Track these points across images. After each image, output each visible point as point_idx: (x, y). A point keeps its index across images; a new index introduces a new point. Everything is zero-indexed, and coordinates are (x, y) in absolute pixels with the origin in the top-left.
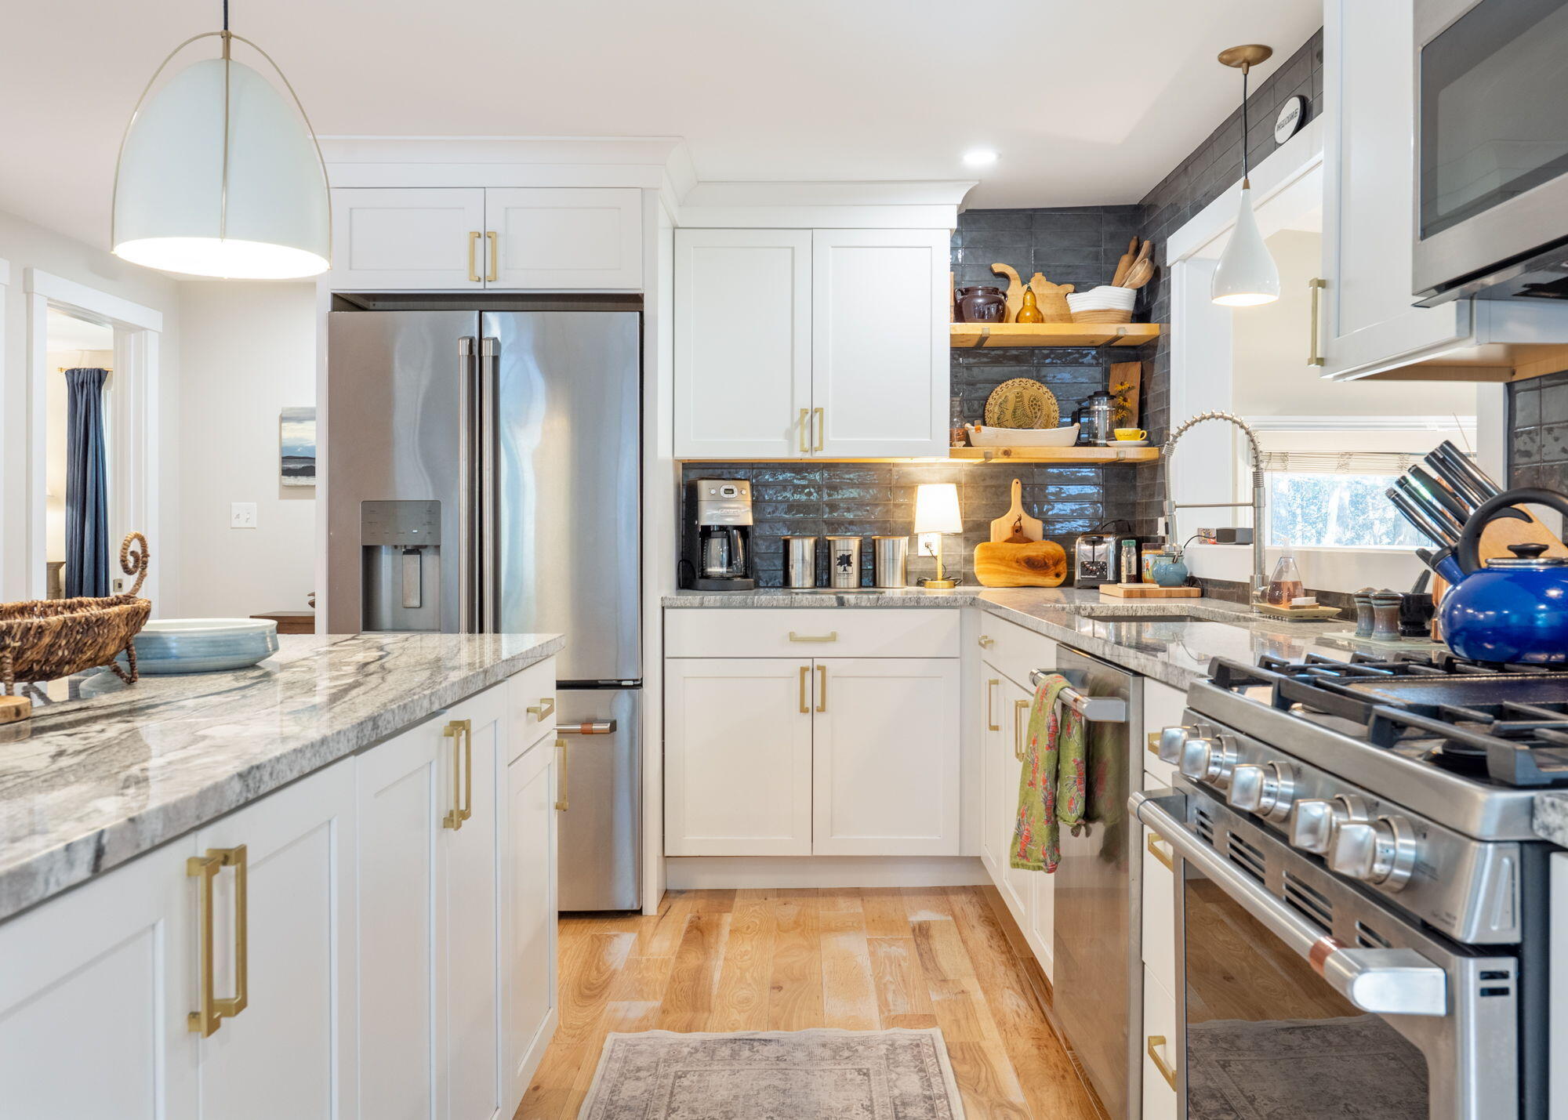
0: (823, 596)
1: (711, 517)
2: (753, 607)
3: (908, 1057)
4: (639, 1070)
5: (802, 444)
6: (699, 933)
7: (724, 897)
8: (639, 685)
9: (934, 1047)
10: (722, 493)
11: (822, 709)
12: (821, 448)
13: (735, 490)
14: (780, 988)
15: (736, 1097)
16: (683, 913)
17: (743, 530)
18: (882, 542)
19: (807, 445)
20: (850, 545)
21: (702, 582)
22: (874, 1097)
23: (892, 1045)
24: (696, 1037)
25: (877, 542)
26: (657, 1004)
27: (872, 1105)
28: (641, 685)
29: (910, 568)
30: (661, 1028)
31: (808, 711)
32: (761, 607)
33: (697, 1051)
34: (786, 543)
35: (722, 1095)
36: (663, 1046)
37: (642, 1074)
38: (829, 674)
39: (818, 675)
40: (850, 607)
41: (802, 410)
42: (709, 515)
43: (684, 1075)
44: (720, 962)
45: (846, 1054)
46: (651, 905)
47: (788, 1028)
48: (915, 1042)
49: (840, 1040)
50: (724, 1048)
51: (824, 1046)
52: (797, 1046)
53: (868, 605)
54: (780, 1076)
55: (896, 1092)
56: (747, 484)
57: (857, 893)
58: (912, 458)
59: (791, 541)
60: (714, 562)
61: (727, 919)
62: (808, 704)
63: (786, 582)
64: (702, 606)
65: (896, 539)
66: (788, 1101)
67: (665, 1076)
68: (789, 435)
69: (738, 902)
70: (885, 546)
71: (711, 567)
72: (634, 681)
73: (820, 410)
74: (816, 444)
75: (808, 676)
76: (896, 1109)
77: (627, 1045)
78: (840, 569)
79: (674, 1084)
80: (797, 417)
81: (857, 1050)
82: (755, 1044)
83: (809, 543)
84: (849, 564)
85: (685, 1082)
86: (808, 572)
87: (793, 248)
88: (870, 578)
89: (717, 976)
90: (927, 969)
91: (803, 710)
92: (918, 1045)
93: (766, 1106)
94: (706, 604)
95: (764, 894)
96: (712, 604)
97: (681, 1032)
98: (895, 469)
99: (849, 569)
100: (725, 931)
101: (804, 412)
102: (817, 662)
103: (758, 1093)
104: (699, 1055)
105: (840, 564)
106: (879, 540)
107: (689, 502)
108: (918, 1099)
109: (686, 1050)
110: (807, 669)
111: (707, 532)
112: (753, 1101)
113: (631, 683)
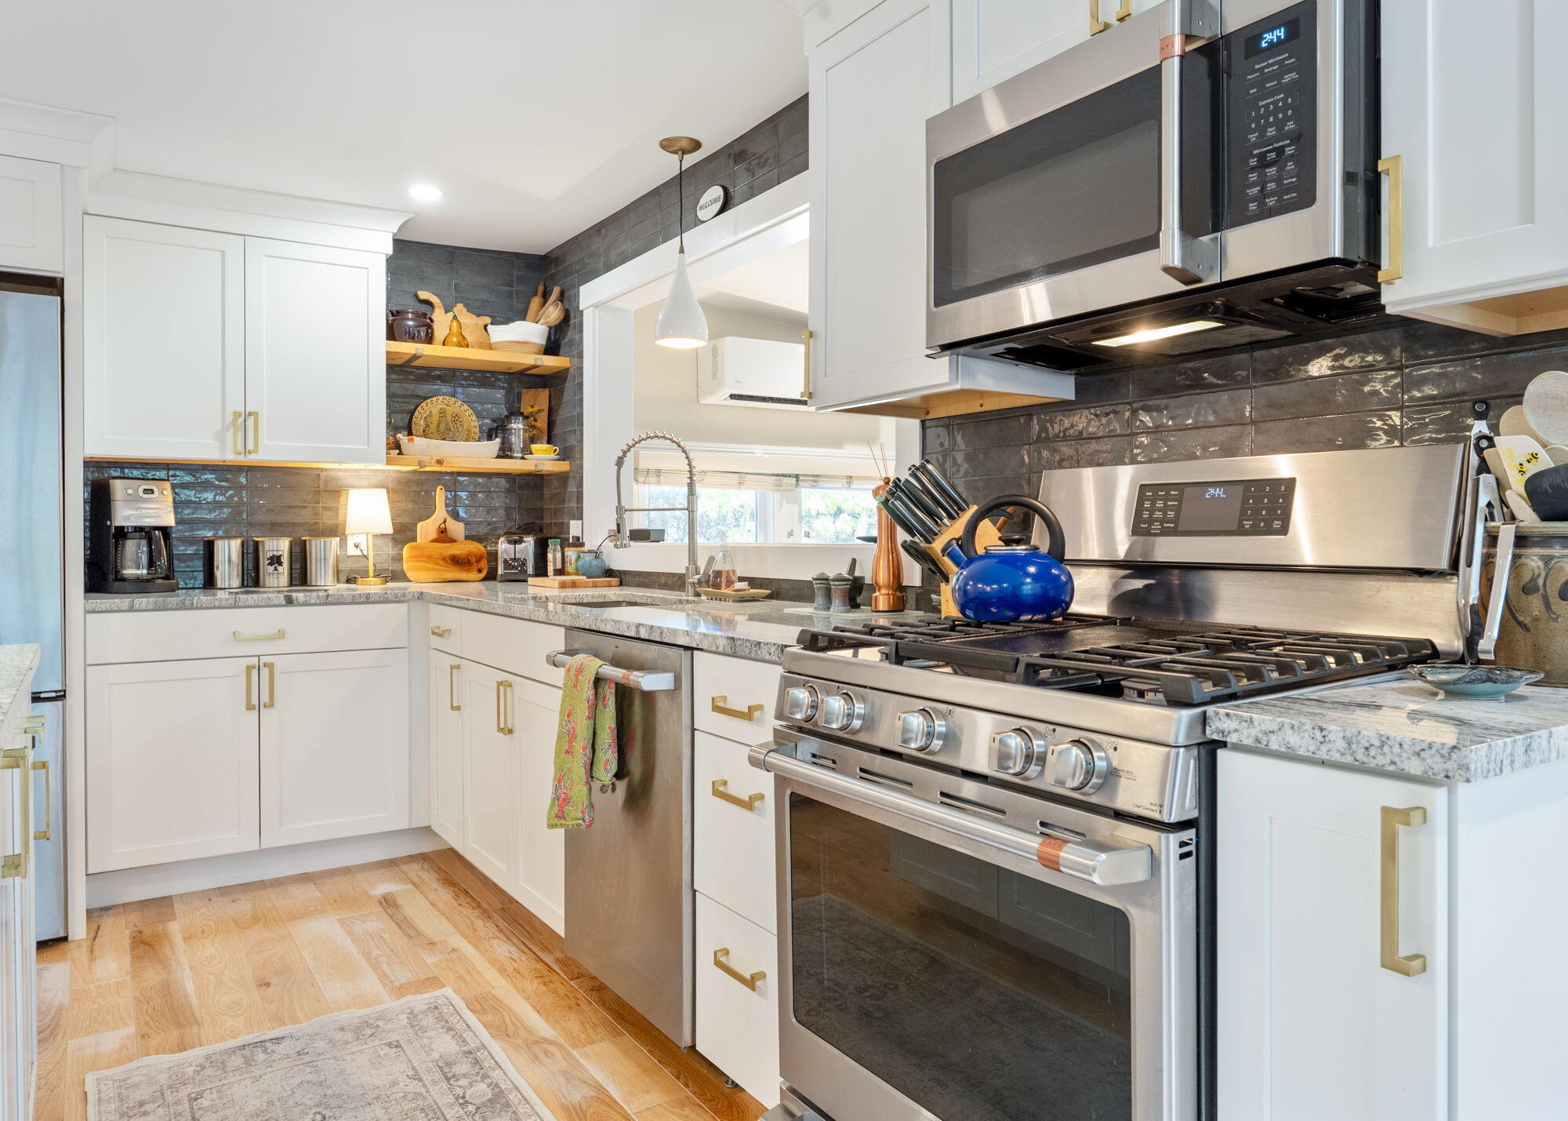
0: (270, 595)
1: (128, 518)
2: (192, 608)
3: (432, 1020)
4: (141, 1104)
5: (235, 447)
6: (146, 946)
7: (163, 905)
8: (60, 696)
9: (452, 1005)
10: (141, 493)
11: (271, 705)
12: (256, 450)
13: (155, 490)
14: (268, 985)
15: (270, 1103)
16: (118, 931)
17: (165, 531)
18: (313, 542)
19: (240, 448)
20: (282, 546)
21: (117, 584)
22: (416, 1065)
23: (411, 1013)
24: (195, 1054)
25: (307, 542)
26: (131, 1030)
27: (417, 1073)
28: (64, 696)
29: (341, 567)
30: (148, 1054)
31: (255, 709)
32: (201, 608)
33: (203, 1068)
34: (209, 546)
35: (253, 1105)
36: (160, 1073)
37: (148, 1108)
38: (277, 670)
39: (265, 672)
40: (299, 605)
41: (235, 413)
42: (124, 515)
43: (200, 1096)
44: (187, 972)
45: (369, 1032)
46: (79, 929)
47: (294, 1020)
48: (432, 1006)
49: (357, 1020)
50: (233, 1057)
51: (342, 1029)
52: (313, 1036)
53: (318, 602)
54: (309, 1070)
55: (436, 1055)
56: (168, 485)
57: (305, 878)
58: (340, 463)
59: (216, 542)
60: (129, 564)
61: (175, 928)
62: (255, 701)
63: (210, 582)
64: (131, 609)
65: (328, 540)
66: (329, 1092)
67: (178, 1103)
68: (220, 437)
69: (179, 908)
70: (315, 546)
71: (125, 569)
72: (56, 692)
73: (255, 414)
74: (250, 446)
75: (255, 673)
76: (442, 1071)
77: (114, 1081)
78: (271, 569)
79: (192, 1108)
80: (229, 418)
81: (379, 1026)
82: (267, 1044)
83: (235, 544)
84: (280, 564)
85: (205, 1102)
86: (235, 573)
87: (223, 252)
88: (301, 576)
89: (190, 987)
90: (410, 937)
91: (250, 707)
92: (436, 1007)
93: (309, 1103)
94: (137, 607)
95: (207, 895)
96: (143, 606)
97: (174, 1052)
98: (323, 474)
99: (280, 569)
100: (178, 939)
101: (237, 415)
102: (263, 660)
103: (293, 1093)
104: (209, 1071)
105: (271, 564)
106: (310, 540)
107: (99, 500)
108: (459, 1056)
109: (190, 1071)
110: (254, 667)
111: (122, 533)
112: (291, 1102)
113: (54, 695)
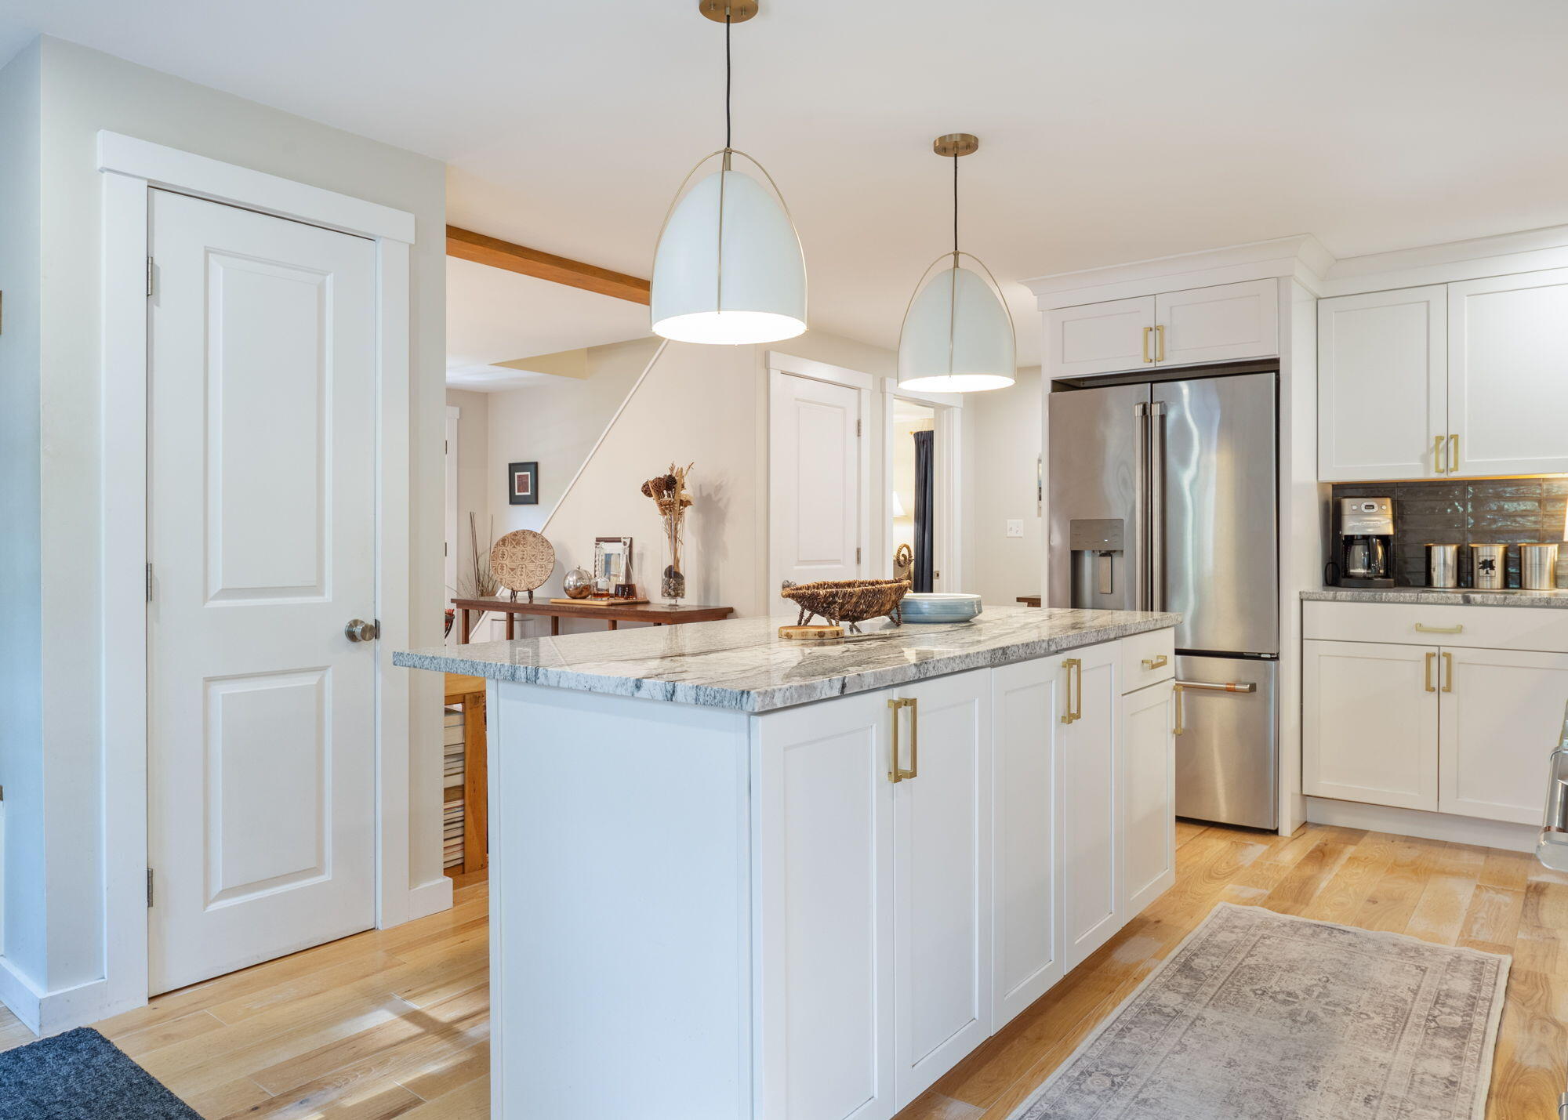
0: (1449, 595)
1: (1353, 528)
2: (1381, 602)
3: (1470, 967)
4: (1235, 927)
5: (1437, 466)
7: (1355, 835)
8: (1275, 658)
9: (1498, 968)
10: (1363, 508)
11: (1448, 689)
12: (1456, 468)
13: (1376, 505)
14: (1375, 902)
15: (1305, 959)
16: (1313, 839)
17: (1384, 540)
18: (1528, 549)
19: (1442, 466)
20: (1497, 552)
21: (1344, 581)
23: (1459, 957)
24: (1288, 917)
25: (1523, 549)
26: (1267, 892)
27: (1419, 990)
28: (1277, 658)
29: (1560, 572)
30: (1263, 906)
31: (1434, 691)
32: (1389, 602)
33: (1285, 925)
34: (1429, 550)
35: (1295, 955)
36: (1259, 917)
37: (1236, 930)
38: (1454, 661)
39: (1444, 661)
40: (1476, 604)
41: (1437, 437)
42: (1352, 526)
43: (1269, 938)
44: (1331, 877)
45: (1413, 954)
46: (1286, 828)
47: (1368, 926)
48: (1481, 960)
49: (1412, 943)
50: (1308, 928)
51: (1395, 944)
52: (1370, 940)
53: (1495, 603)
54: (1347, 955)
55: (1447, 987)
56: (1388, 501)
57: (1487, 851)
58: (1563, 473)
59: (1433, 548)
60: (1358, 565)
61: (1350, 850)
62: (1435, 684)
63: (1428, 582)
64: (1334, 600)
65: (1544, 547)
67: (1254, 935)
68: (1425, 459)
69: (1366, 839)
70: (1532, 553)
71: (1354, 568)
72: (1271, 654)
73: (1456, 437)
74: (1452, 465)
75: (1434, 662)
77: (1232, 911)
78: (1482, 572)
79: (1258, 942)
80: (1433, 443)
81: (1423, 954)
82: (1335, 931)
83: (1451, 550)
84: (1492, 568)
86: (1450, 574)
87: (1428, 302)
88: (1514, 577)
89: (1324, 884)
90: (1526, 916)
91: (1429, 689)
94: (1339, 598)
95: (1393, 838)
96: (1343, 597)
97: (1277, 911)
98: (1545, 484)
99: (1492, 572)
100: (1343, 859)
101: (1439, 439)
102: (1443, 650)
105: (1483, 568)
106: (1525, 547)
107: (1333, 515)
110: (1434, 655)
111: (1351, 540)
113: (1269, 656)
